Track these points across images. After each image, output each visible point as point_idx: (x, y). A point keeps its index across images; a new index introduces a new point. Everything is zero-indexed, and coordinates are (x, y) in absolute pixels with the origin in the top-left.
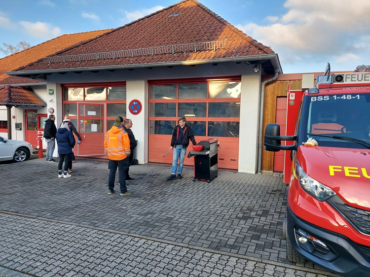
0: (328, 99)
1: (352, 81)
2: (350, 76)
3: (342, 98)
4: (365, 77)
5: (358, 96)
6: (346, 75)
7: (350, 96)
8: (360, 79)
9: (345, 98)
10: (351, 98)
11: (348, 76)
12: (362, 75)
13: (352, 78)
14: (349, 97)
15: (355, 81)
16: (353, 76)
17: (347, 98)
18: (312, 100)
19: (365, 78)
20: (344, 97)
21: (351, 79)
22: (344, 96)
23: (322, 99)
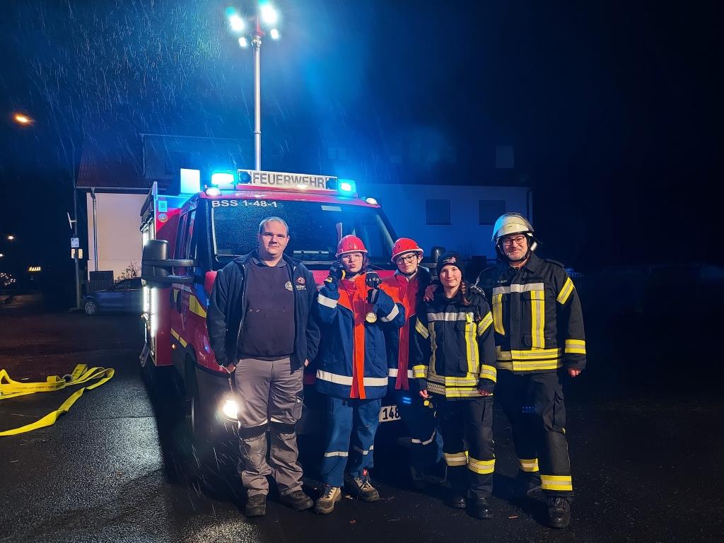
1: (262, 183)
2: (259, 176)
3: (255, 204)
4: (278, 179)
5: (275, 203)
6: (255, 174)
7: (265, 202)
8: (272, 181)
9: (258, 205)
10: (266, 205)
11: (256, 176)
12: (274, 175)
13: (262, 178)
14: (264, 204)
15: (266, 183)
16: (263, 176)
17: (262, 205)
18: (213, 206)
19: (277, 181)
20: (257, 203)
21: (261, 181)
23: (228, 204)
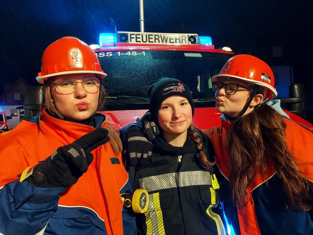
0: (111, 55)
1: (137, 41)
3: (126, 54)
4: (149, 38)
5: (144, 52)
7: (136, 52)
8: (145, 40)
9: (130, 54)
10: (136, 54)
13: (137, 38)
15: (140, 42)
16: (138, 36)
17: (133, 54)
19: (149, 40)
22: (129, 52)
